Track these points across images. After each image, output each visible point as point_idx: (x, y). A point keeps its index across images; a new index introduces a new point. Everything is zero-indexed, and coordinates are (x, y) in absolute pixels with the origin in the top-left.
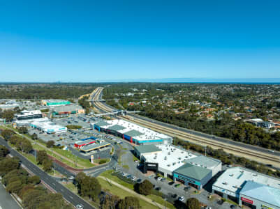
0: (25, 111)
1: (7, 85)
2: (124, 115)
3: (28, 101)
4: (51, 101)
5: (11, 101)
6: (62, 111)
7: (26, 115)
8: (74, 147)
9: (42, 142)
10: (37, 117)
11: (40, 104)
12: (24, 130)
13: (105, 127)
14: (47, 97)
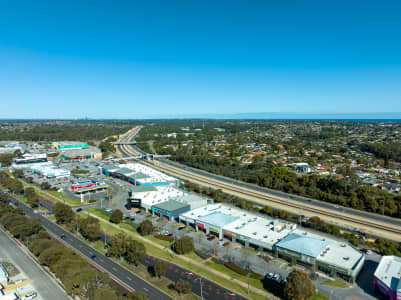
0: (27, 155)
1: (11, 123)
2: (149, 159)
3: (35, 144)
4: (65, 143)
5: (13, 143)
6: (74, 155)
7: (27, 158)
8: (70, 189)
9: (37, 185)
10: (40, 161)
11: (49, 147)
12: (19, 174)
13: (112, 171)
14: (61, 139)
